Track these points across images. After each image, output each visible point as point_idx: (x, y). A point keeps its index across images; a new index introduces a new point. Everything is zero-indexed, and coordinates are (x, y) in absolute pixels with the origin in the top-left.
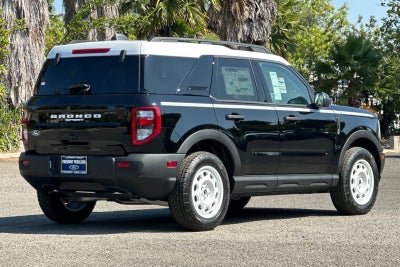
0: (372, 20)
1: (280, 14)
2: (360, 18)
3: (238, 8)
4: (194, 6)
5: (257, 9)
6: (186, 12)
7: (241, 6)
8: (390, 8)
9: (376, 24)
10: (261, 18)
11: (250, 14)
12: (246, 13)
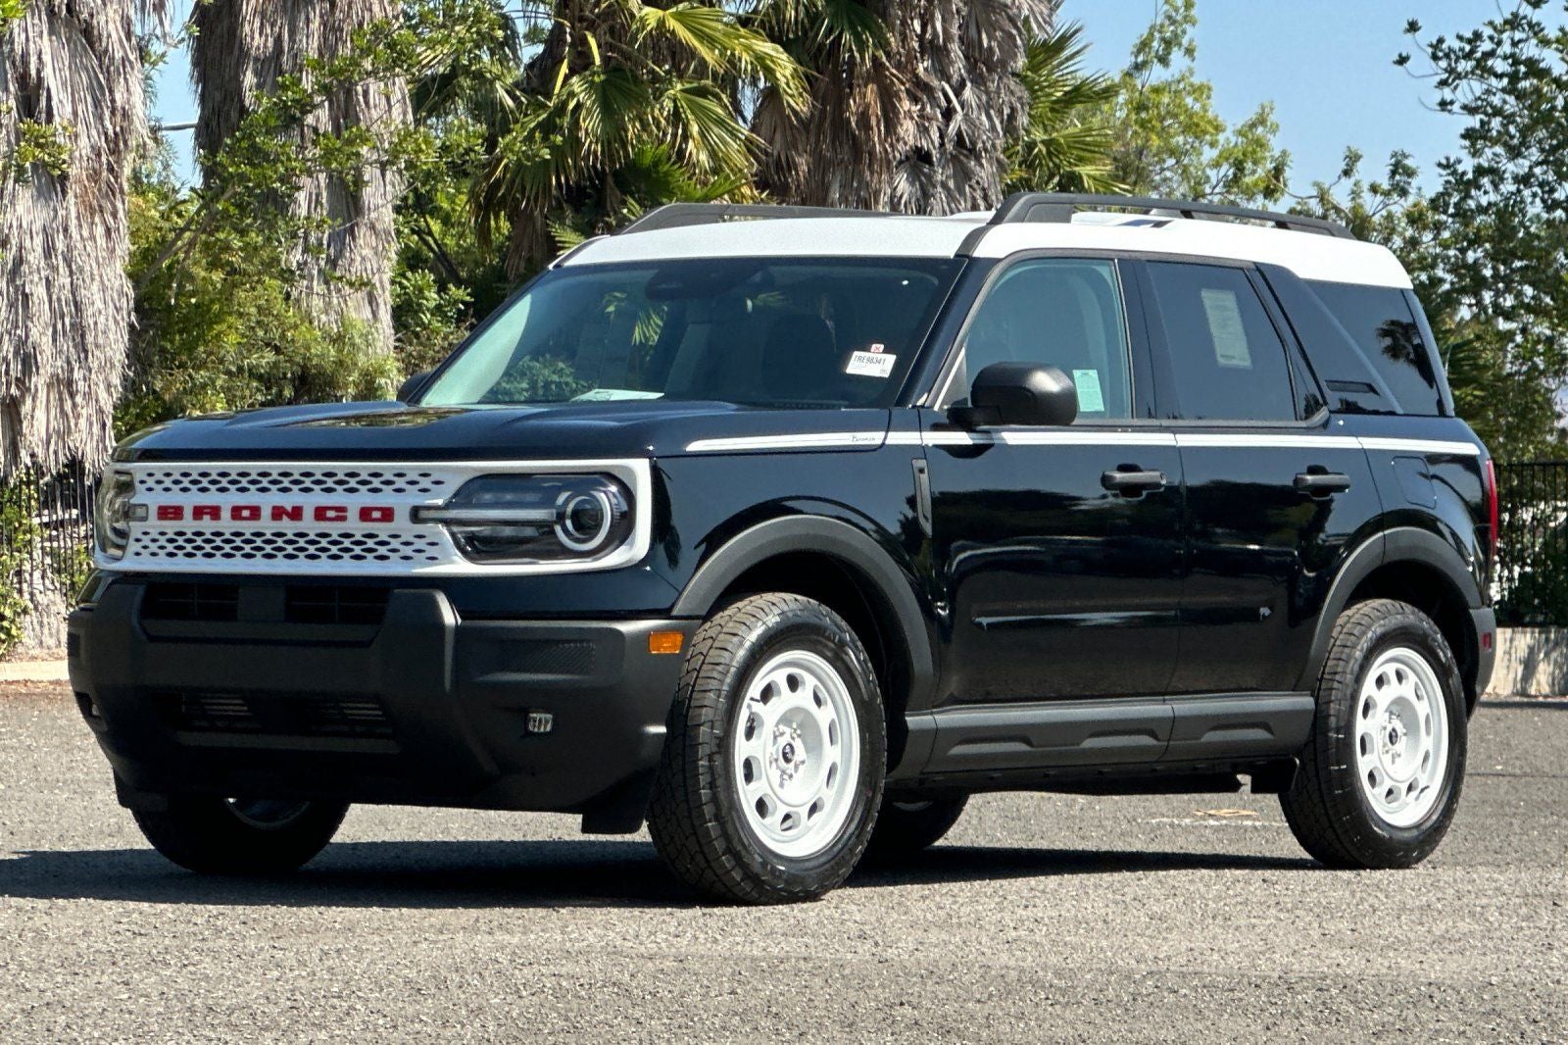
0: (1400, 168)
1: (1039, 135)
2: (1353, 159)
3: (876, 109)
4: (703, 92)
5: (948, 114)
6: (676, 117)
7: (888, 98)
8: (1474, 122)
9: (1415, 182)
10: (965, 148)
11: (923, 130)
12: (908, 129)
